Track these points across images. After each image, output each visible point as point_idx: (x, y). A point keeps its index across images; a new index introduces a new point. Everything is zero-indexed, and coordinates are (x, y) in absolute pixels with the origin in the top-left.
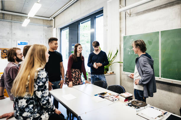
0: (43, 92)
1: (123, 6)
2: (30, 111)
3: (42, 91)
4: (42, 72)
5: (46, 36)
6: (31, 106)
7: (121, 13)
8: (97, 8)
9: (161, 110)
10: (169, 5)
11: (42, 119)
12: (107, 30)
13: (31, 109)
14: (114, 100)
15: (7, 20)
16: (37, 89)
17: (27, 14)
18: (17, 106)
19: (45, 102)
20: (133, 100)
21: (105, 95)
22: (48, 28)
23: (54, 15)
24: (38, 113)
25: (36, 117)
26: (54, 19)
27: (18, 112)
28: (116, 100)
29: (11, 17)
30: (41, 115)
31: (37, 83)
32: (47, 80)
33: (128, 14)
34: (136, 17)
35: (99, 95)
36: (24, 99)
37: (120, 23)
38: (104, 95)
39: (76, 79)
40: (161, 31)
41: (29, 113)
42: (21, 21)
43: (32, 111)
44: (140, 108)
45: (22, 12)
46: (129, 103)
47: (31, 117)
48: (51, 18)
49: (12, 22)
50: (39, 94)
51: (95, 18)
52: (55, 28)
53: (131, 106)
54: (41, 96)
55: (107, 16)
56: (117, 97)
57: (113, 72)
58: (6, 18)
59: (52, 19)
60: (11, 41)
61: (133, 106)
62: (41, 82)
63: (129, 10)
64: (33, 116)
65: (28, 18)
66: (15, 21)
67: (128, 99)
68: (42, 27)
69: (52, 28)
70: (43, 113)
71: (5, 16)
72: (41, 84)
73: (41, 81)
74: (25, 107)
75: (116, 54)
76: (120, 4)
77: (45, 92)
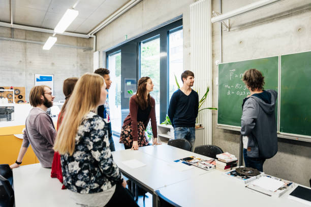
0: (102, 152)
1: (218, 14)
2: (84, 179)
3: (100, 150)
4: (97, 120)
5: (81, 65)
6: (86, 172)
7: (214, 25)
8: (172, 17)
9: (283, 180)
10: (294, 12)
11: (104, 190)
12: (190, 53)
13: (85, 177)
14: (208, 167)
15: (19, 40)
16: (92, 147)
17: (53, 29)
18: (67, 171)
19: (107, 167)
20: (238, 167)
21: (192, 161)
22: (85, 51)
23: (95, 30)
24: (96, 182)
25: (94, 188)
26: (95, 37)
27: (70, 180)
28: (210, 167)
29: (24, 34)
30: (101, 185)
31: (92, 138)
32: (106, 133)
33: (227, 27)
34: (240, 32)
35: (182, 161)
36: (75, 161)
37: (213, 41)
38: (190, 161)
39: (140, 138)
40: (282, 56)
41: (83, 182)
42: (40, 41)
43: (88, 180)
44: (249, 178)
45: (43, 25)
46: (233, 172)
47: (87, 188)
48: (91, 34)
49: (26, 42)
50: (97, 155)
51: (168, 33)
52: (97, 52)
53: (235, 175)
54: (100, 158)
55: (190, 31)
56: (213, 163)
57: (201, 125)
58: (17, 35)
59: (92, 36)
60: (26, 75)
61: (240, 175)
62: (97, 137)
63: (228, 20)
64: (89, 187)
65: (54, 35)
66: (30, 41)
67: (230, 165)
68: (76, 50)
69: (92, 51)
70: (104, 182)
71: (14, 32)
72: (97, 140)
73: (97, 135)
74: (77, 172)
75: (206, 95)
76: (212, 9)
77: (105, 152)
